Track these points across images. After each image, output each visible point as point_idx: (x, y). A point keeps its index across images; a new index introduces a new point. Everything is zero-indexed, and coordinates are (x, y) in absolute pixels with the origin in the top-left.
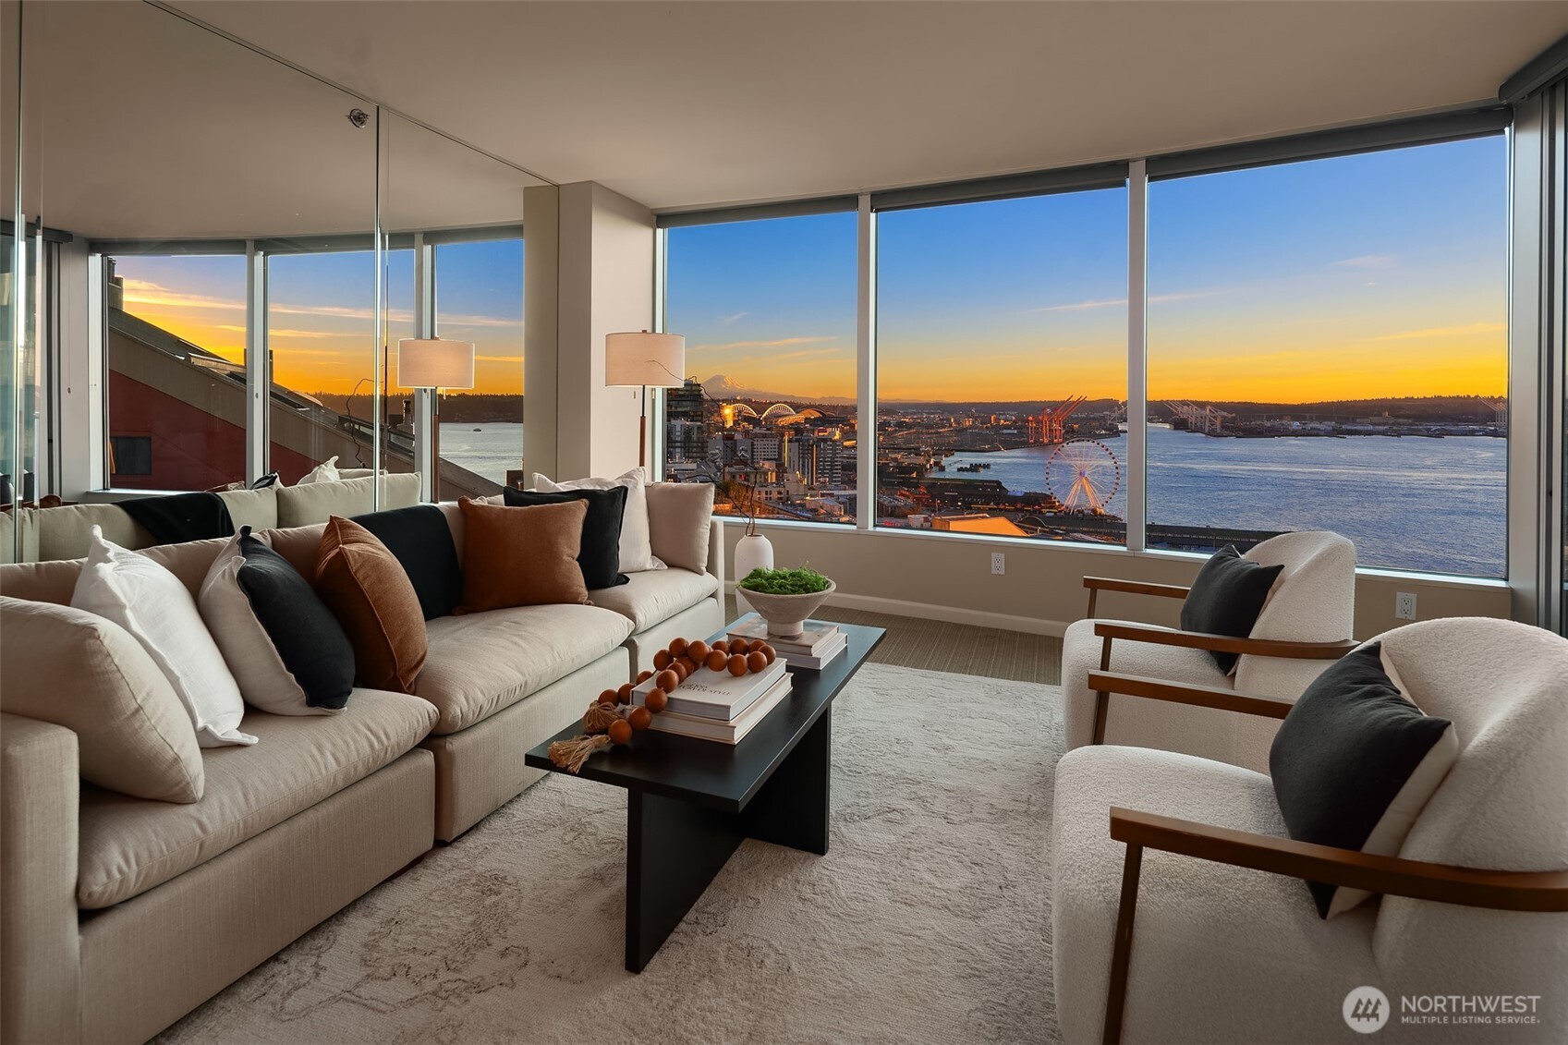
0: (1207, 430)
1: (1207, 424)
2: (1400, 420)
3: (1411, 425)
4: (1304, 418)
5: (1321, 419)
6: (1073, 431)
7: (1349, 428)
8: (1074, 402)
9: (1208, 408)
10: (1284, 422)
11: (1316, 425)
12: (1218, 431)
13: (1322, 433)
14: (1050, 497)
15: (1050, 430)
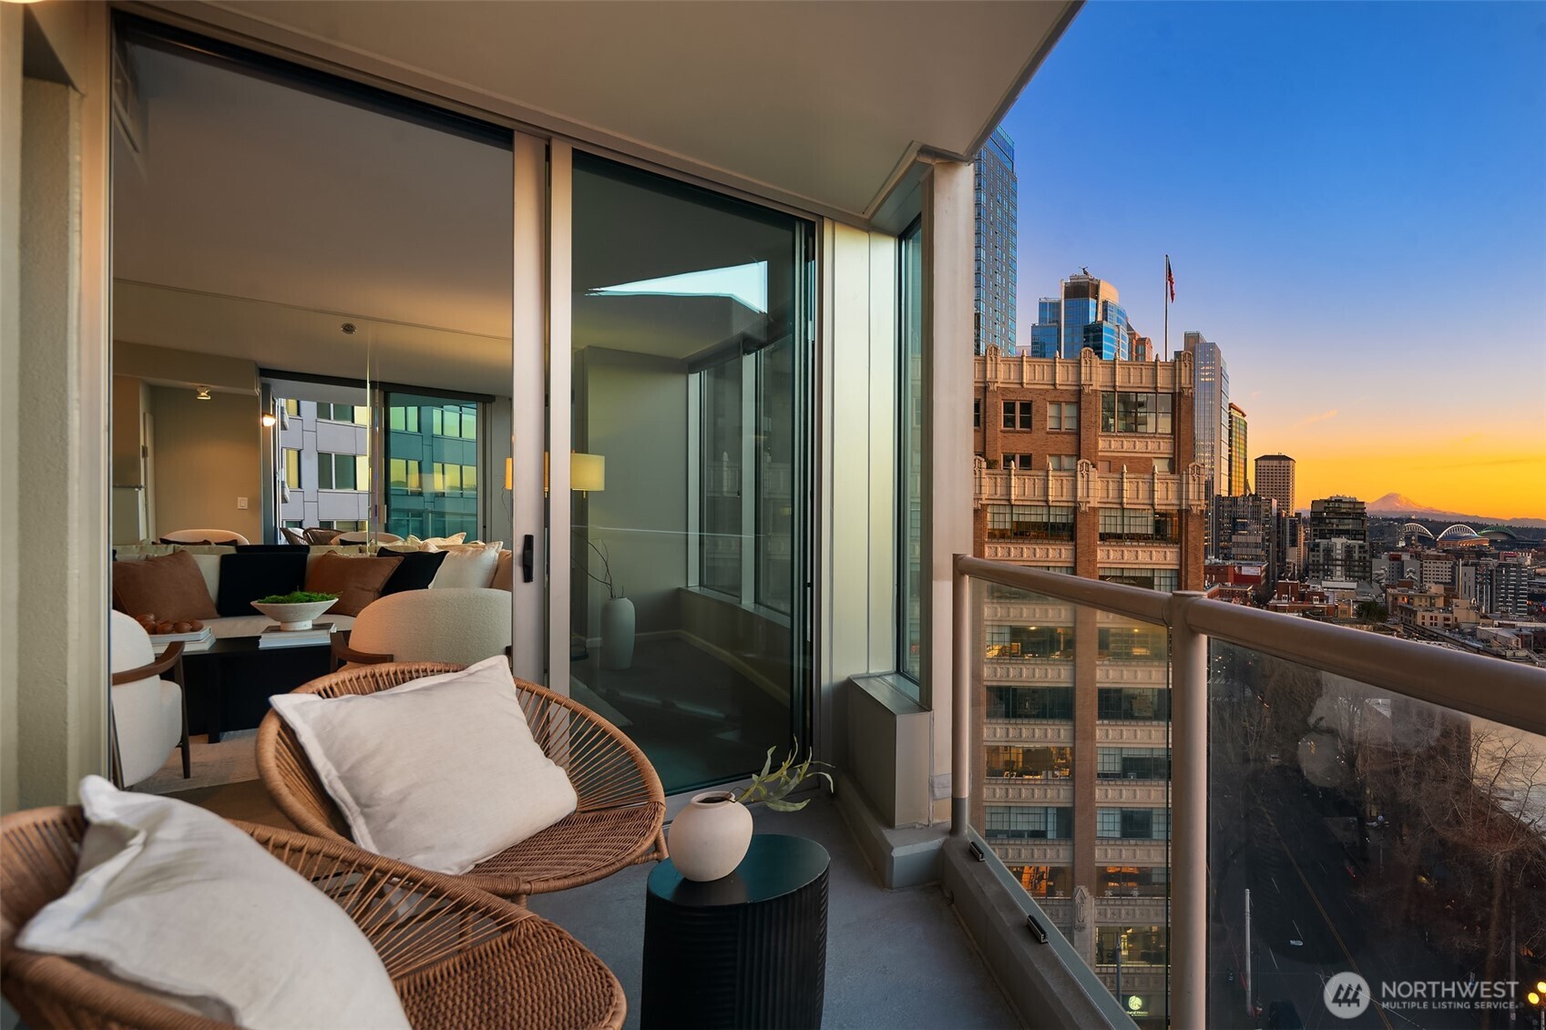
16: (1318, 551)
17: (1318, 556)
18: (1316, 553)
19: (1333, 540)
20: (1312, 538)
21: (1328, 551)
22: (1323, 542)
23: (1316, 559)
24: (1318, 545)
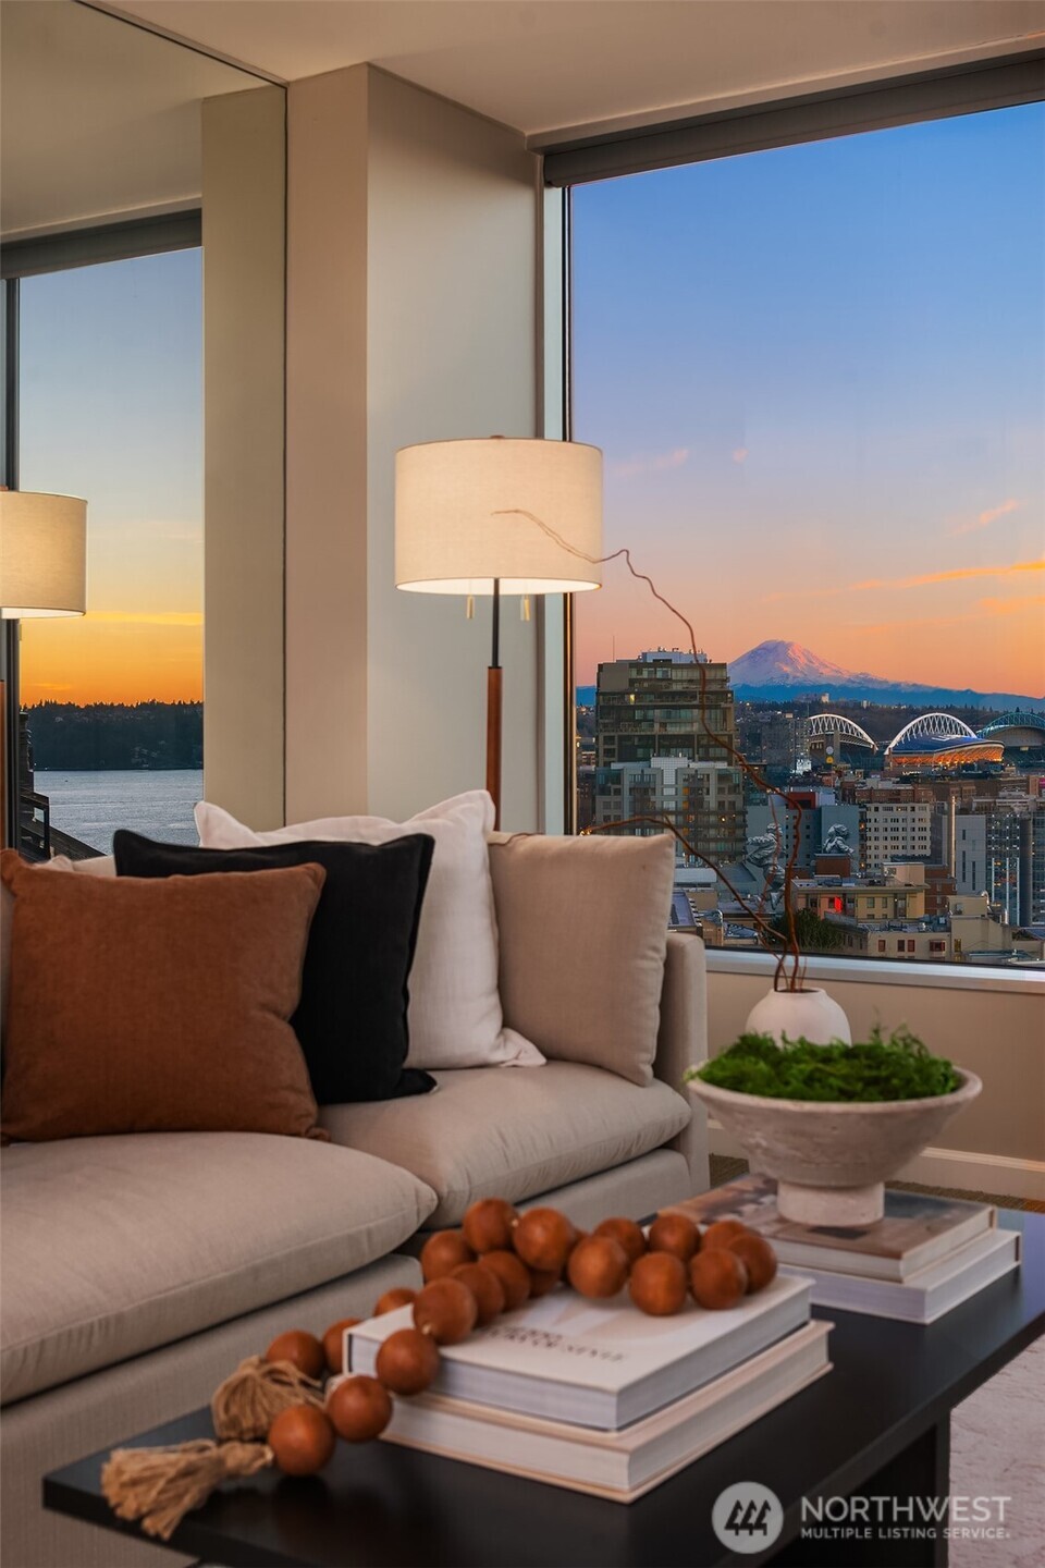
16: (618, 792)
17: (619, 805)
18: (612, 799)
19: (656, 762)
20: (602, 759)
21: (644, 790)
22: (630, 770)
23: (612, 813)
24: (617, 777)
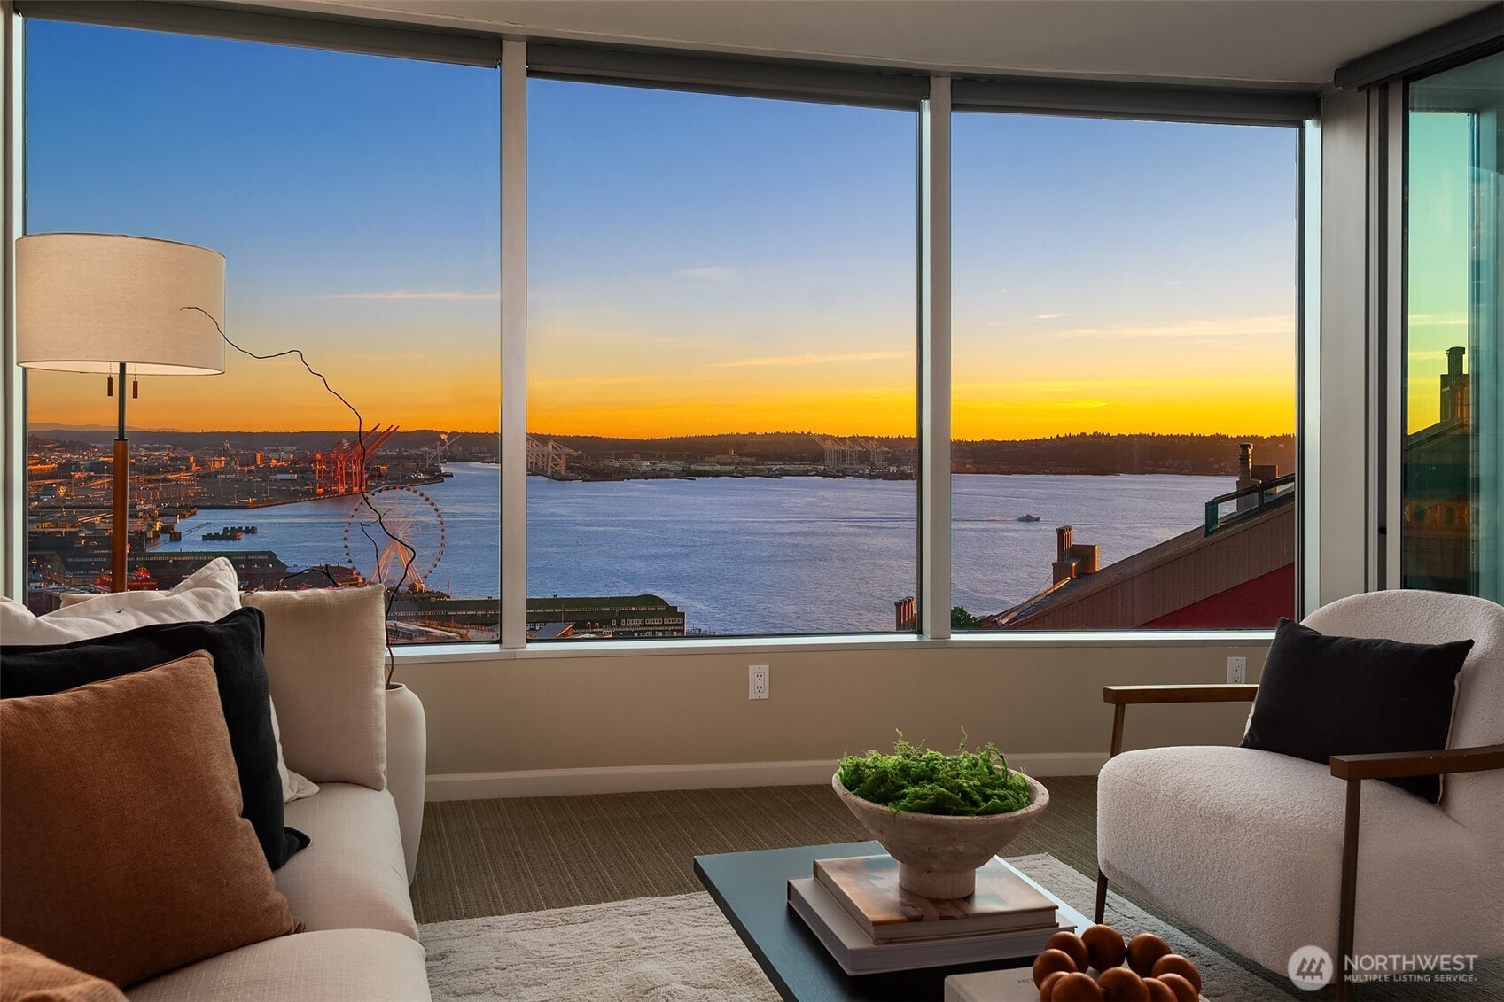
0: (549, 473)
1: (550, 464)
2: (745, 459)
3: (753, 464)
4: (653, 456)
5: (670, 458)
6: (380, 476)
7: (698, 468)
8: (381, 434)
9: (551, 443)
10: (633, 461)
11: (665, 465)
12: (563, 473)
13: (672, 474)
14: (350, 571)
15: (347, 474)
